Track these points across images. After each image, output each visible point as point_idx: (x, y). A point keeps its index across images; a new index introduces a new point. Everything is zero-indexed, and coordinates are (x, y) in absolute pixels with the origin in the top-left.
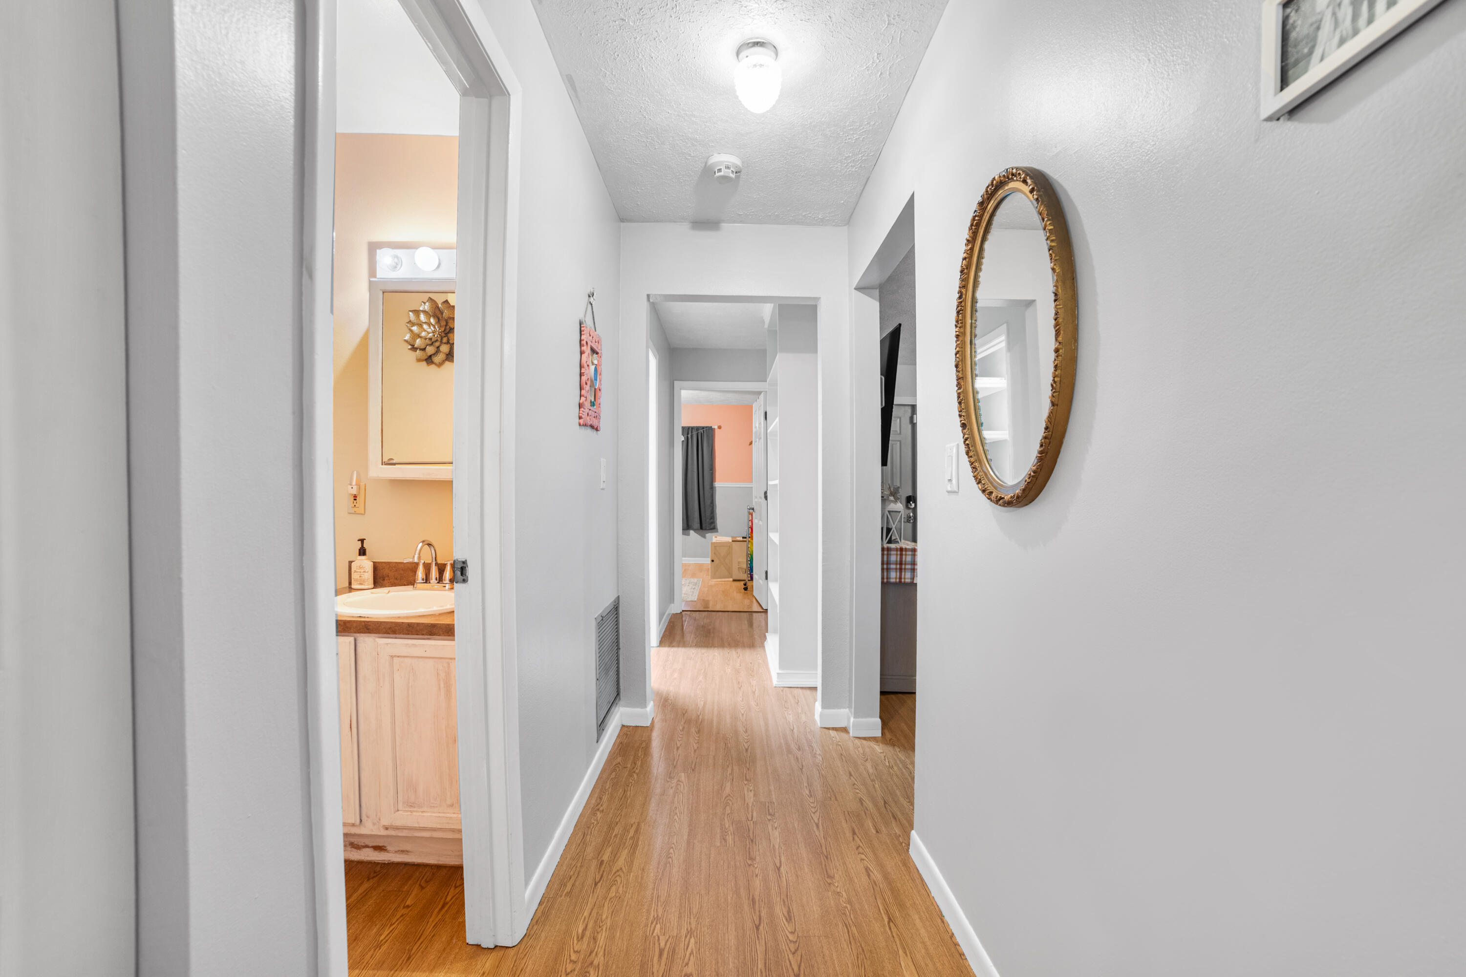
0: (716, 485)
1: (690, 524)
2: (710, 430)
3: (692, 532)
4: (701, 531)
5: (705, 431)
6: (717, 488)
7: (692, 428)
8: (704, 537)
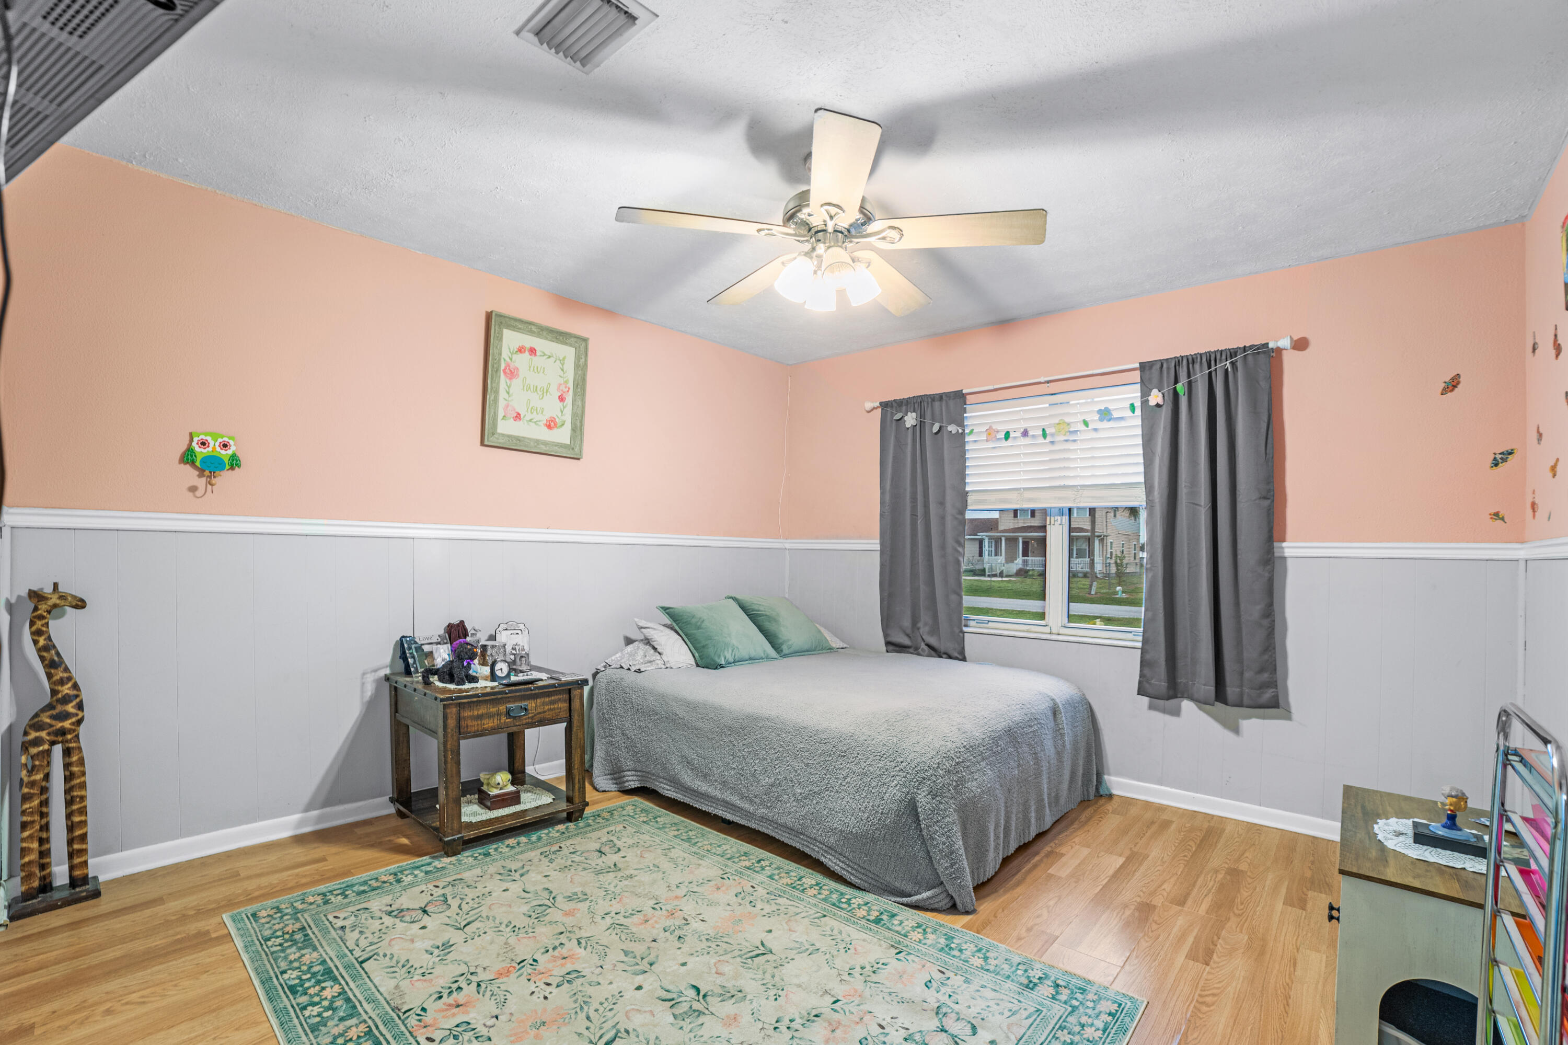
0: (1288, 552)
1: (1181, 680)
2: (1262, 358)
3: (1187, 705)
4: (1219, 705)
5: (1239, 365)
6: (1290, 563)
7: (1191, 361)
8: (1236, 730)
